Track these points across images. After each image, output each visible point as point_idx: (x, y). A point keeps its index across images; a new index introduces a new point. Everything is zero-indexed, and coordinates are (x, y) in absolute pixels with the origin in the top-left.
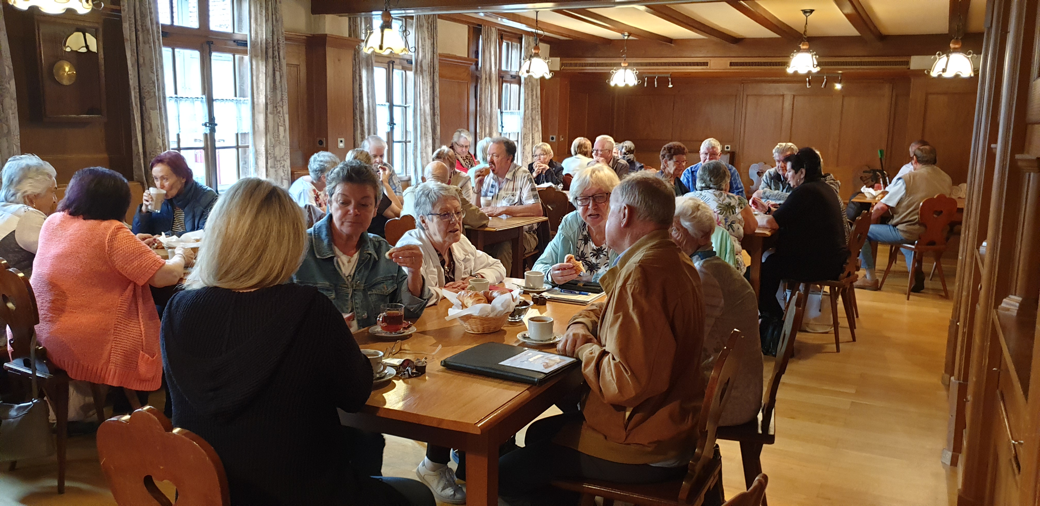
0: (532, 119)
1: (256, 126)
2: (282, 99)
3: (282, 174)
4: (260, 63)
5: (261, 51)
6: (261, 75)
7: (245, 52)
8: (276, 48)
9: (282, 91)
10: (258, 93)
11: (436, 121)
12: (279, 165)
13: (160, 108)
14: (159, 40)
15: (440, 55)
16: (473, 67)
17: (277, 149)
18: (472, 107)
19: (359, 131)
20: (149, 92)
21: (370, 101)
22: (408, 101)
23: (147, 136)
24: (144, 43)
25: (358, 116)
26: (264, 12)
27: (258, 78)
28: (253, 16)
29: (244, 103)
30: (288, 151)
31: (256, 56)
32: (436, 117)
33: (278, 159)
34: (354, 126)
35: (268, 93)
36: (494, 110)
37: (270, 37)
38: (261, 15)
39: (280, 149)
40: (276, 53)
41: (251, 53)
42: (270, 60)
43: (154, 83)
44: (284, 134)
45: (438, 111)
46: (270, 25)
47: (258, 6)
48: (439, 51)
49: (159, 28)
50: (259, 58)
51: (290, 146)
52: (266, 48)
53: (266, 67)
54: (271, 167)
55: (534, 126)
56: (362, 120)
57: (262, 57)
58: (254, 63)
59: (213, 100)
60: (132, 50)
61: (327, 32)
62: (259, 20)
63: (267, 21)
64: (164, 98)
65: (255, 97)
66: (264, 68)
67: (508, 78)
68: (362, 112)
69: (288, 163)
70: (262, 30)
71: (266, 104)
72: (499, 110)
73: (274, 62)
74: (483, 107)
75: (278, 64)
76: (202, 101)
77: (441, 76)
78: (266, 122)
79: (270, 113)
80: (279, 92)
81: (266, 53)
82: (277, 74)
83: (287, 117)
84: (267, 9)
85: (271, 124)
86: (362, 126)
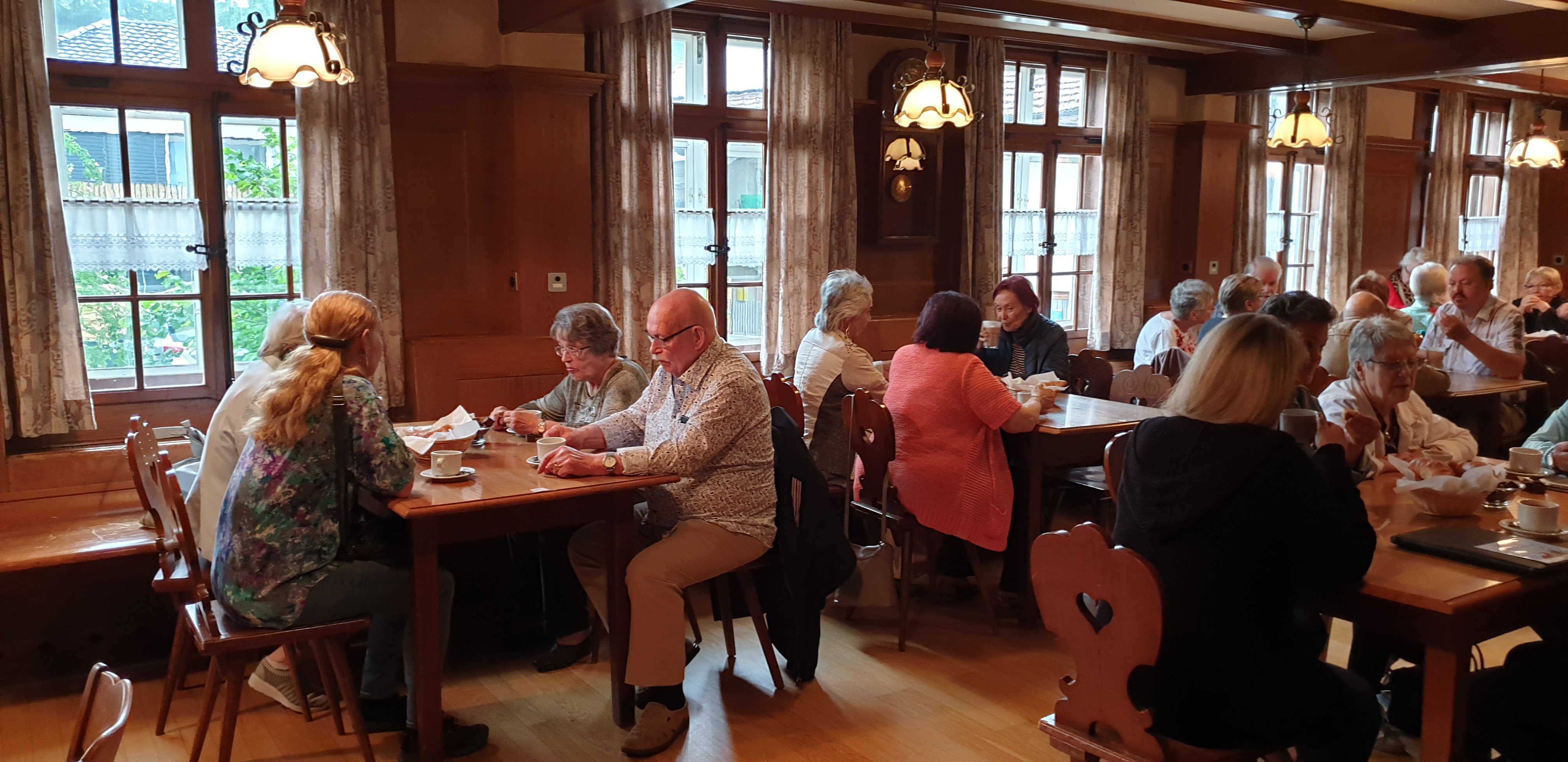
0: (1522, 230)
1: (1104, 246)
2: (1140, 210)
3: (1133, 309)
4: (1116, 163)
5: (1119, 148)
6: (1115, 180)
7: (1098, 152)
8: (1138, 143)
9: (1140, 199)
10: (1110, 203)
11: (1357, 235)
12: (1129, 298)
13: (996, 226)
14: (1001, 143)
15: (1370, 139)
16: (1421, 153)
17: (1128, 275)
18: (1415, 213)
19: (1239, 252)
20: (985, 207)
21: (1259, 208)
22: (1313, 206)
23: (978, 260)
24: (985, 148)
25: (1240, 231)
26: (1125, 97)
27: (1111, 184)
28: (1112, 103)
29: (1090, 216)
30: (1143, 278)
31: (1112, 155)
32: (1357, 229)
33: (1128, 289)
34: (1233, 244)
35: (1123, 202)
36: (1452, 217)
37: (1131, 129)
38: (1121, 102)
39: (1133, 276)
40: (1138, 150)
41: (1105, 152)
42: (1129, 160)
43: (992, 195)
44: (1139, 255)
45: (1360, 221)
46: (1132, 114)
47: (1119, 91)
48: (1368, 132)
49: (1002, 128)
50: (1116, 157)
51: (1146, 272)
52: (1125, 144)
53: (1122, 168)
54: (1119, 299)
55: (1524, 241)
56: (1245, 235)
57: (1119, 156)
58: (1108, 164)
59: (1054, 214)
60: (972, 157)
61: (1205, 119)
62: (1118, 109)
63: (1128, 109)
64: (1001, 213)
65: (1106, 209)
66: (1120, 170)
67: (1481, 167)
68: (1246, 225)
69: (1141, 295)
70: (1121, 122)
71: (1119, 217)
72: (1461, 217)
73: (1133, 162)
74: (1434, 212)
75: (1138, 164)
76: (1041, 216)
77: (1368, 169)
78: (1117, 240)
79: (1124, 229)
80: (1136, 201)
81: (1124, 151)
82: (1137, 177)
83: (1144, 233)
84: (1129, 94)
85: (1123, 243)
86: (1245, 244)
